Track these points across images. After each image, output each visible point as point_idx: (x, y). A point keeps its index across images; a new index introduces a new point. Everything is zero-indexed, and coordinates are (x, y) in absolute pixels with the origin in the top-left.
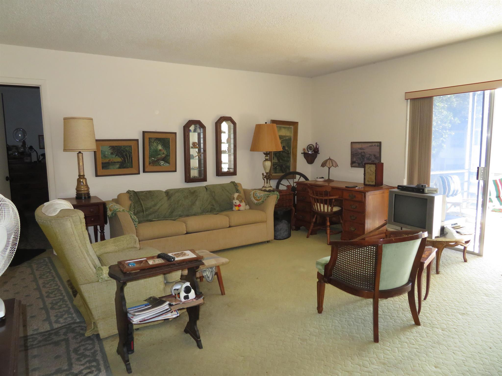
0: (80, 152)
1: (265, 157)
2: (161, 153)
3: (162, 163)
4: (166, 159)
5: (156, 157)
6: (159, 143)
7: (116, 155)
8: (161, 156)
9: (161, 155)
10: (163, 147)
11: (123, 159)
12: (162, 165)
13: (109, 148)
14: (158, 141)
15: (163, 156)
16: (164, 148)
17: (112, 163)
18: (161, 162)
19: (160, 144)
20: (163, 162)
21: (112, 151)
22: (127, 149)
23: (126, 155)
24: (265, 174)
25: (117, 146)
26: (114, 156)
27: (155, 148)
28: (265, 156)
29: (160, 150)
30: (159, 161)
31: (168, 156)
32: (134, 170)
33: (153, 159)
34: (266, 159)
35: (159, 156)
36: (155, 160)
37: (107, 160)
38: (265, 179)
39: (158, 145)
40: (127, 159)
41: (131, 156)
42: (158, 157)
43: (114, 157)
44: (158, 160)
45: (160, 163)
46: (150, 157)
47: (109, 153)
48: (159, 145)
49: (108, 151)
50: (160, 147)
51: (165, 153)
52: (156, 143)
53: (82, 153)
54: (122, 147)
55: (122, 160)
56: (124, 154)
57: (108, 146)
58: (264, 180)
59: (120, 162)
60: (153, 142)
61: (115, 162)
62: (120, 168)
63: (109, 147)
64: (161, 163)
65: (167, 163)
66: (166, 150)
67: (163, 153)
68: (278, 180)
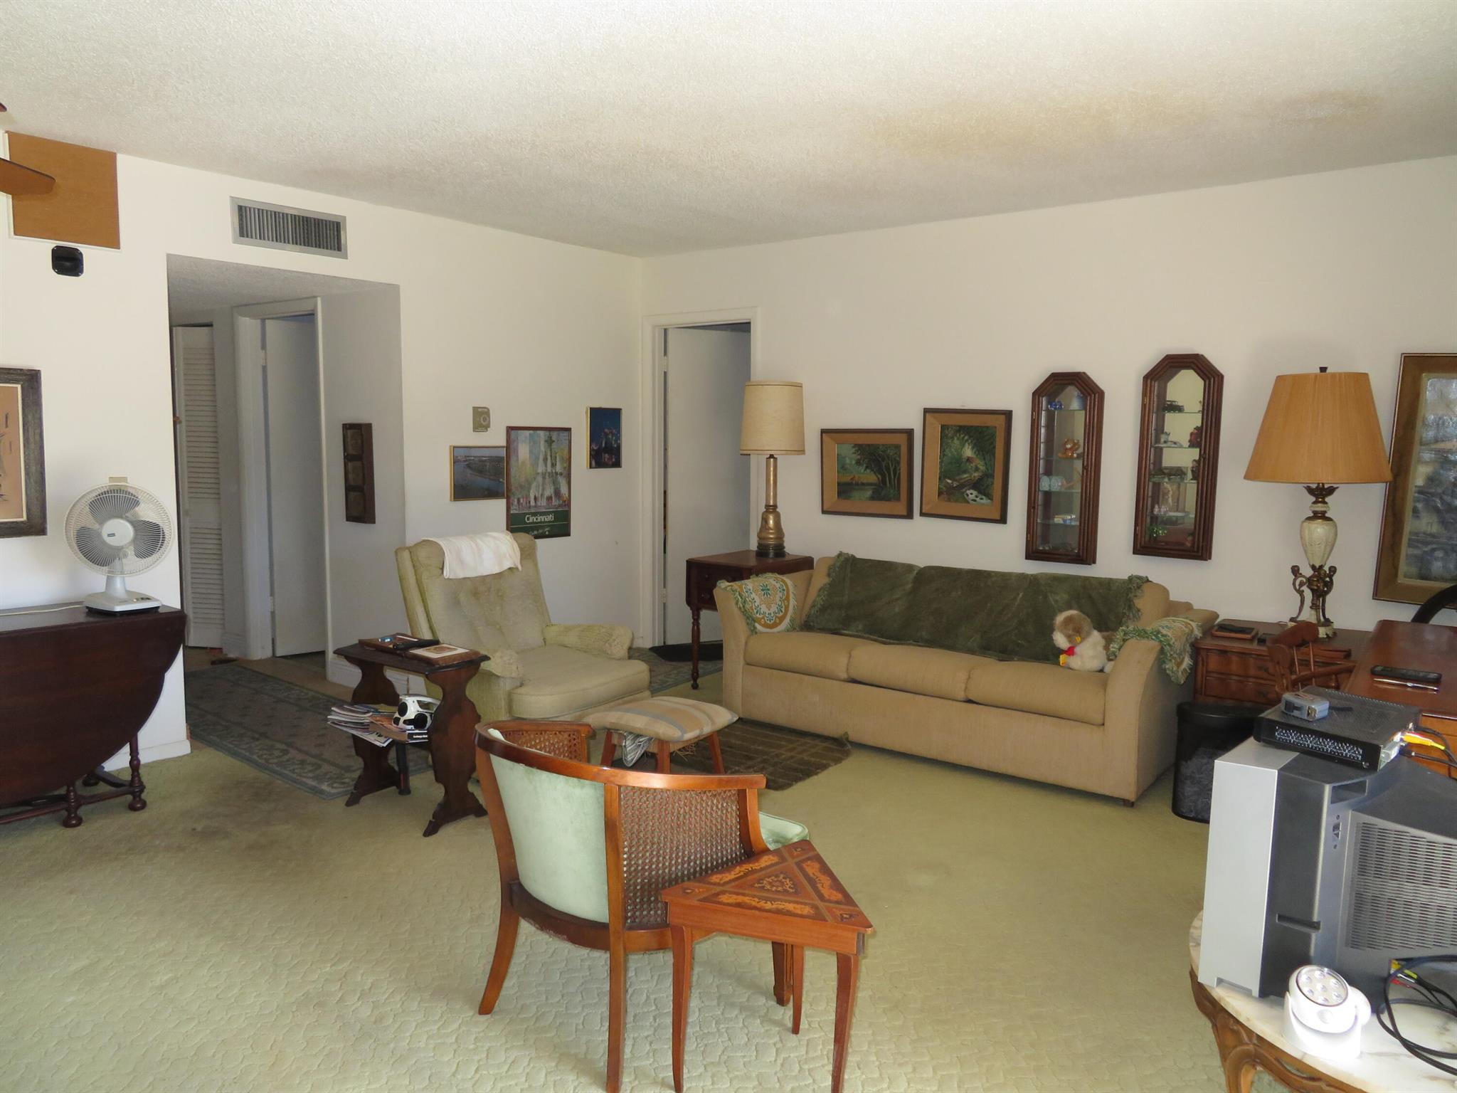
0: (772, 456)
1: (1314, 503)
2: (971, 469)
3: (972, 494)
4: (981, 486)
5: (957, 478)
6: (967, 440)
7: (867, 467)
8: (970, 476)
9: (969, 472)
10: (977, 453)
11: (879, 476)
12: (971, 502)
13: (853, 450)
14: (965, 435)
15: (974, 477)
16: (979, 453)
17: (857, 484)
18: (968, 492)
19: (970, 441)
20: (975, 493)
21: (859, 457)
22: (891, 452)
23: (888, 470)
24: (1308, 572)
25: (869, 445)
26: (862, 469)
27: (955, 453)
28: (1313, 499)
29: (969, 460)
30: (964, 490)
31: (989, 475)
32: (901, 508)
33: (949, 481)
34: (1315, 513)
35: (965, 476)
36: (955, 485)
37: (847, 479)
38: (1305, 588)
39: (963, 446)
40: (890, 475)
41: (898, 472)
42: (961, 479)
43: (862, 471)
44: (962, 486)
45: (968, 495)
46: (942, 478)
47: (854, 462)
48: (967, 444)
49: (851, 456)
50: (968, 452)
51: (982, 468)
52: (958, 439)
53: (776, 458)
54: (881, 447)
55: (878, 479)
56: (884, 464)
57: (852, 445)
58: (1301, 593)
59: (875, 484)
60: (952, 438)
61: (863, 484)
62: (872, 498)
63: (853, 447)
64: (970, 496)
65: (984, 497)
66: (984, 459)
67: (977, 469)
68: (1419, 606)
